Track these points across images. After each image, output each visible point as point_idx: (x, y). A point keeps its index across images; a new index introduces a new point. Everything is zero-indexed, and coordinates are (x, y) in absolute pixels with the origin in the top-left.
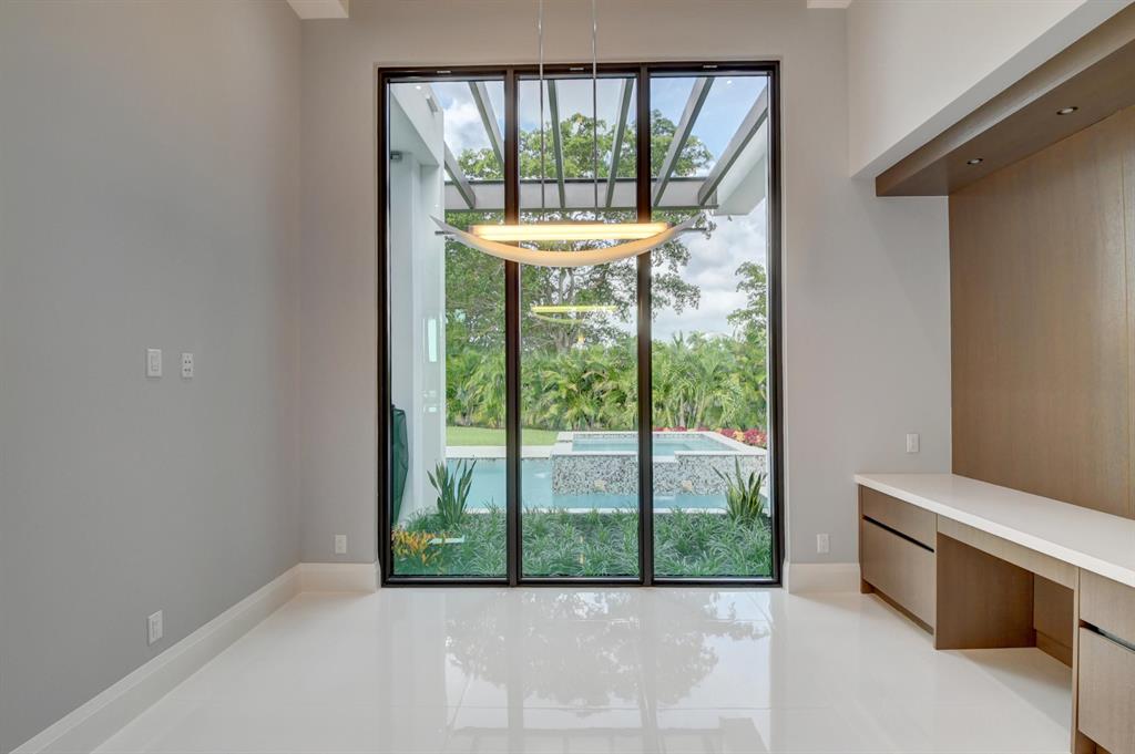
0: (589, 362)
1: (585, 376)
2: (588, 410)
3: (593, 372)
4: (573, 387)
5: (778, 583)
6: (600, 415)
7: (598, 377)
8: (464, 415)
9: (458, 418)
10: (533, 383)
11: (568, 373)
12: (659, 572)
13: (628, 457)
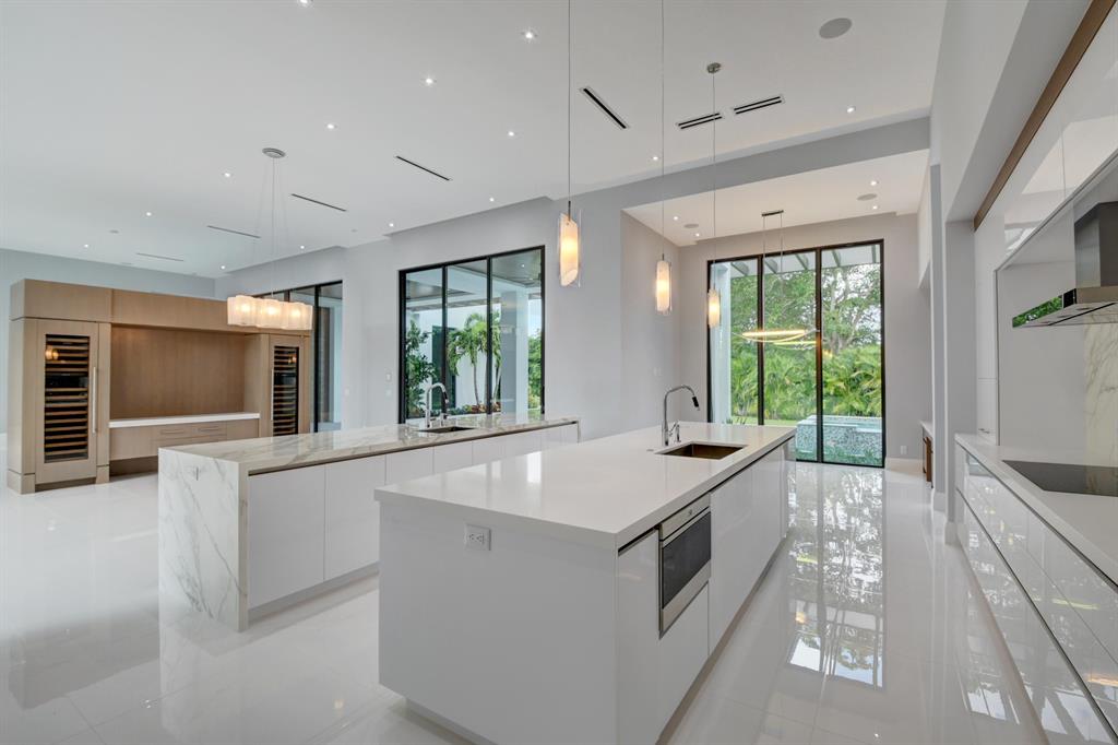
0: (857, 363)
1: (854, 375)
2: (856, 405)
3: (861, 372)
4: (841, 385)
5: (883, 467)
6: (869, 410)
7: (866, 376)
8: (741, 407)
9: (737, 409)
10: (803, 381)
11: (836, 373)
12: (826, 459)
13: (874, 434)
